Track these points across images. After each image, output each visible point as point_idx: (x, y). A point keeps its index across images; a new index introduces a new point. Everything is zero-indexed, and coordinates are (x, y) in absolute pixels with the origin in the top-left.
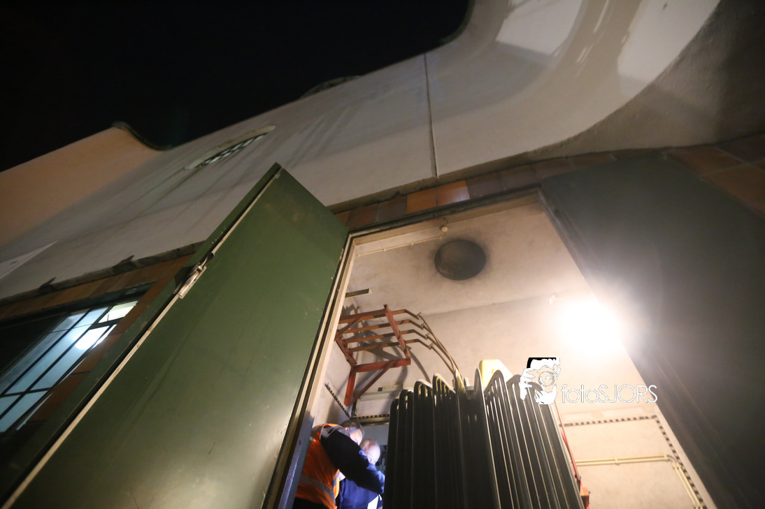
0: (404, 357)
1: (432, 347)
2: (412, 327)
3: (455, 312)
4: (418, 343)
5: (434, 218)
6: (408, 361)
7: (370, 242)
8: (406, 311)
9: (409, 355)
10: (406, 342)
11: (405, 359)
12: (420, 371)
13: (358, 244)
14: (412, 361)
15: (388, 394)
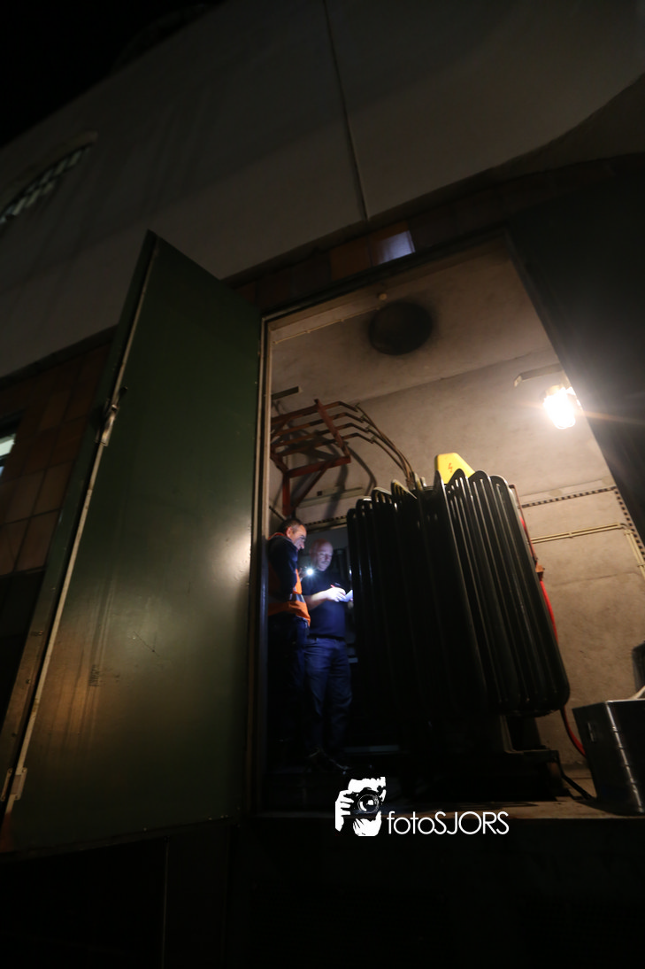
0: (343, 455)
6: (347, 459)
9: (348, 452)
10: (343, 438)
11: (344, 458)
14: (353, 459)
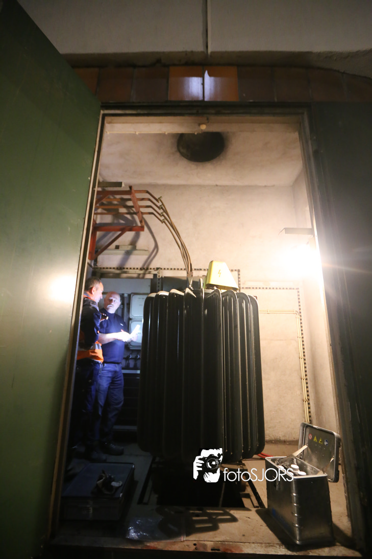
0: (139, 224)
1: (164, 222)
2: (149, 203)
3: (184, 186)
4: (153, 215)
5: (197, 114)
6: (142, 229)
7: (123, 123)
8: (148, 192)
10: (143, 213)
11: (140, 227)
12: (150, 236)
13: (110, 123)
14: (146, 228)
15: (123, 252)
